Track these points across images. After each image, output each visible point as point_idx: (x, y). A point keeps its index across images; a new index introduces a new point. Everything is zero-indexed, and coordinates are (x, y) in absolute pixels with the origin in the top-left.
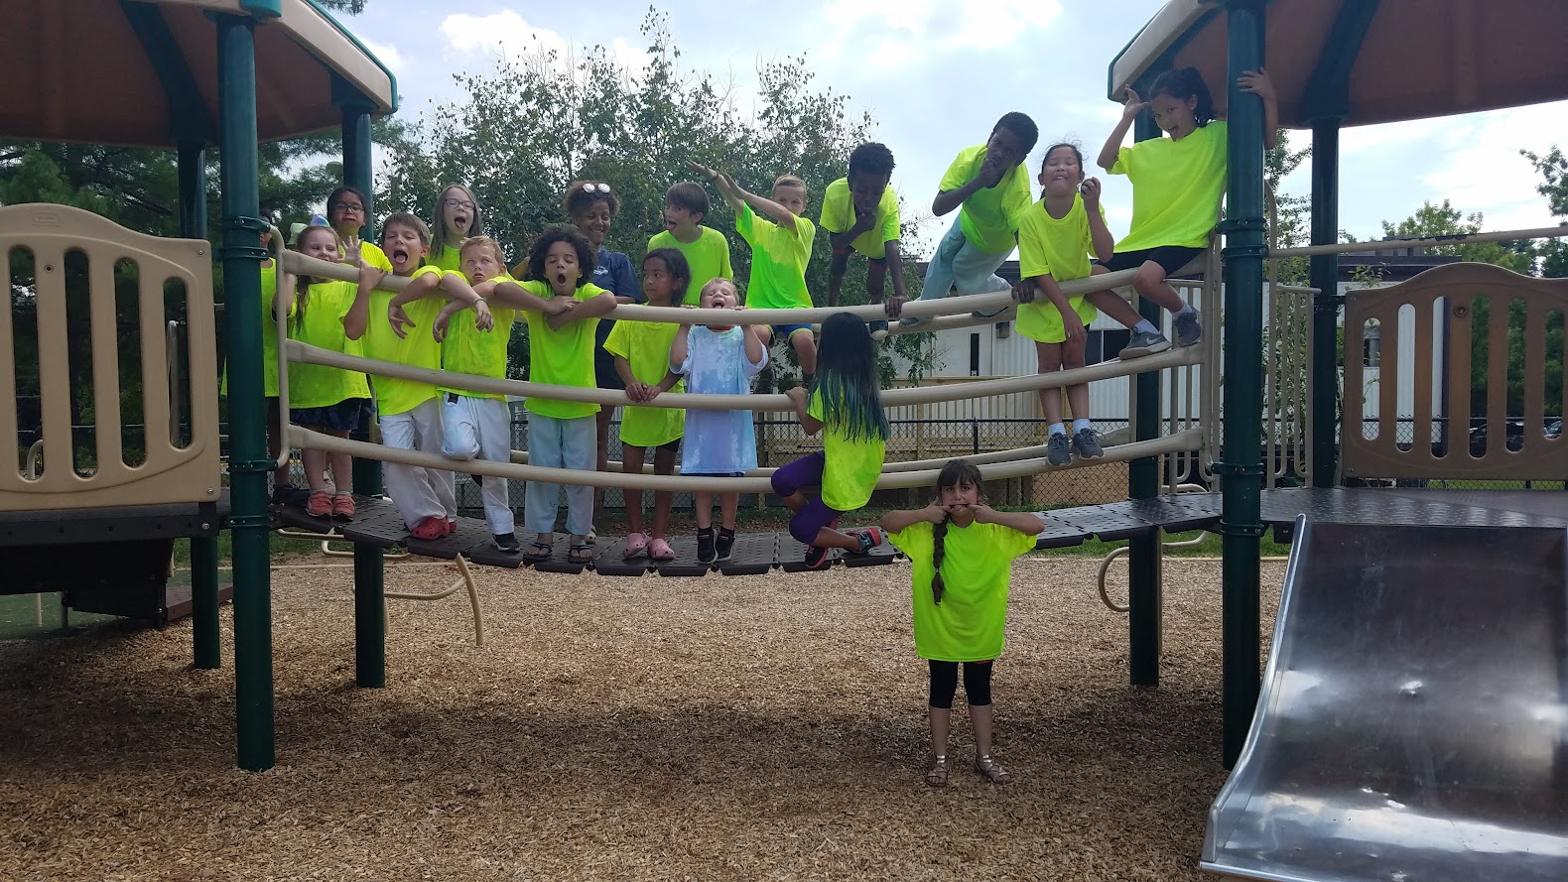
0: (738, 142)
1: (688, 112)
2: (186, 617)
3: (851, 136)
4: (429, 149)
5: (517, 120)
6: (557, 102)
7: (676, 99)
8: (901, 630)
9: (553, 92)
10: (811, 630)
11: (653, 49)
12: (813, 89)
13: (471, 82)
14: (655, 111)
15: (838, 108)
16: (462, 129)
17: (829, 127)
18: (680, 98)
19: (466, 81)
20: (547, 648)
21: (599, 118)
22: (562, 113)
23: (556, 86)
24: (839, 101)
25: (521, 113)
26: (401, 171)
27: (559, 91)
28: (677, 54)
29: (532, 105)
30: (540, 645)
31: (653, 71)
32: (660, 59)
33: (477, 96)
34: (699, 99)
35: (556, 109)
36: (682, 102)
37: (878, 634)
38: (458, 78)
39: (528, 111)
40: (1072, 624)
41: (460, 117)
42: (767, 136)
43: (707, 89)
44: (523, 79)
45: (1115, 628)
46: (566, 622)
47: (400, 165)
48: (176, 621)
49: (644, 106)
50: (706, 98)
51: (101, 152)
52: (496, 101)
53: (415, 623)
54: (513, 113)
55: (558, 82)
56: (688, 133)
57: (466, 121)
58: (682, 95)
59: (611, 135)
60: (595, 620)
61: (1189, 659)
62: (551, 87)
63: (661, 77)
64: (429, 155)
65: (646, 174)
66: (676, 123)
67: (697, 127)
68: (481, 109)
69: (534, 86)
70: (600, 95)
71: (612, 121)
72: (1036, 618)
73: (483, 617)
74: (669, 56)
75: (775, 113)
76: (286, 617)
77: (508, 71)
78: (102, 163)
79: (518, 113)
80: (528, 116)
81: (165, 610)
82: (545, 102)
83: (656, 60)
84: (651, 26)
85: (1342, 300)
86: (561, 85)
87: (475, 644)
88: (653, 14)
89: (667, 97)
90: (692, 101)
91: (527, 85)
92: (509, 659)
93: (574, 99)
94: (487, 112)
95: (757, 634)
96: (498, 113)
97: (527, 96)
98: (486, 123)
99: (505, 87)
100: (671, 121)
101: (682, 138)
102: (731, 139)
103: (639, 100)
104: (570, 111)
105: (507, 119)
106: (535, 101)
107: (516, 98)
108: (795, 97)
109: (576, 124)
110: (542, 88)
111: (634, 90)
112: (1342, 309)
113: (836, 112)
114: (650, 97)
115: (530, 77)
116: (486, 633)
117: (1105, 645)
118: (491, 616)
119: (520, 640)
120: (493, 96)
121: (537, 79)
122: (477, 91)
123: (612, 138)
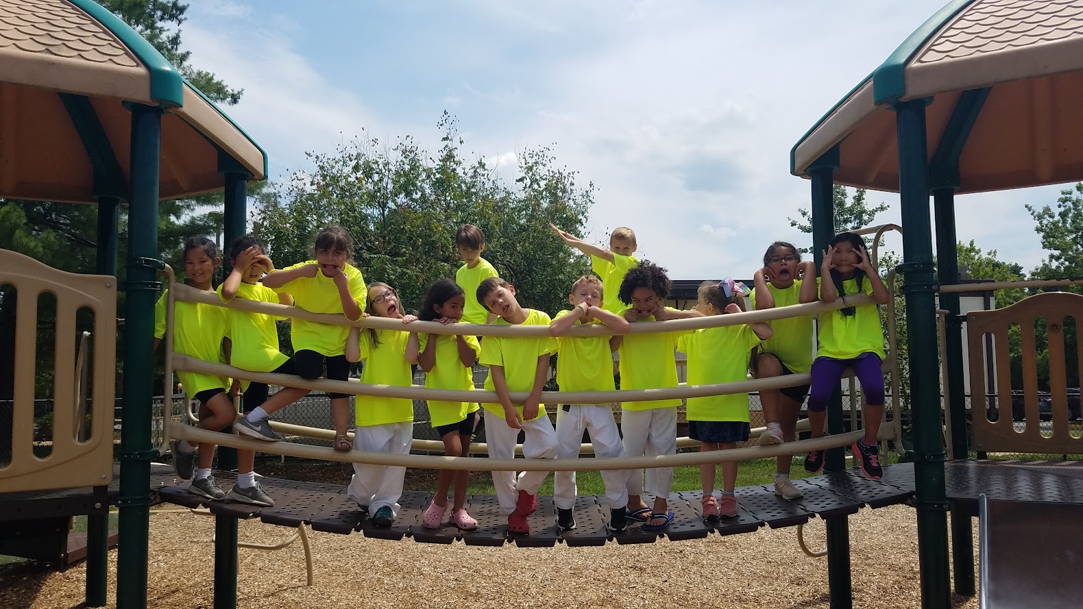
0: (502, 200)
1: (468, 180)
2: (82, 560)
3: (581, 197)
4: (284, 203)
5: (349, 183)
6: (377, 173)
7: (459, 171)
8: (641, 569)
9: (374, 166)
10: (571, 569)
11: (446, 139)
12: (555, 166)
13: (317, 157)
14: (445, 179)
15: (571, 179)
16: (309, 189)
17: (564, 191)
18: (463, 170)
19: (314, 158)
20: (363, 587)
21: (406, 182)
22: (381, 180)
23: (377, 162)
24: (572, 175)
25: (352, 179)
26: (264, 219)
27: (378, 165)
28: (461, 142)
29: (359, 174)
30: (357, 585)
31: (445, 153)
32: (450, 145)
33: (322, 168)
34: (475, 172)
35: (376, 177)
36: (464, 173)
37: (623, 571)
38: (309, 155)
39: (357, 178)
40: (770, 562)
41: (308, 181)
42: (522, 196)
43: (482, 165)
44: (354, 157)
45: (803, 564)
46: (377, 563)
47: (263, 215)
48: (75, 563)
49: (438, 176)
50: (480, 171)
51: (48, 204)
52: (334, 171)
53: (259, 564)
54: (346, 179)
55: (378, 160)
56: (468, 194)
57: (312, 184)
58: (464, 169)
59: (414, 194)
60: (400, 560)
61: (867, 593)
62: (373, 163)
63: (450, 157)
64: (284, 207)
65: (439, 221)
66: (460, 186)
67: (473, 190)
68: (324, 177)
69: (361, 162)
70: (407, 167)
71: (414, 185)
72: (742, 556)
73: (313, 558)
74: (456, 143)
75: (528, 182)
76: (160, 558)
77: (344, 152)
78: (48, 212)
79: (349, 179)
80: (356, 181)
81: (67, 555)
82: (368, 173)
83: (447, 146)
84: (444, 123)
85: (965, 318)
86: (380, 161)
87: (306, 583)
88: (446, 116)
89: (454, 170)
90: (471, 173)
91: (356, 161)
92: (333, 598)
93: (389, 171)
94: (328, 178)
95: (529, 573)
96: (335, 179)
97: (356, 168)
98: (328, 185)
99: (342, 163)
100: (456, 186)
101: (462, 197)
102: (497, 197)
103: (434, 171)
104: (386, 179)
105: (342, 183)
106: (361, 172)
107: (348, 170)
108: (542, 171)
109: (390, 186)
110: (367, 163)
111: (430, 165)
112: (964, 325)
113: (569, 182)
114: (442, 170)
115: (358, 156)
116: (315, 572)
117: (798, 581)
118: (318, 556)
119: (341, 580)
120: (333, 167)
121: (363, 157)
122: (321, 164)
123: (415, 196)
